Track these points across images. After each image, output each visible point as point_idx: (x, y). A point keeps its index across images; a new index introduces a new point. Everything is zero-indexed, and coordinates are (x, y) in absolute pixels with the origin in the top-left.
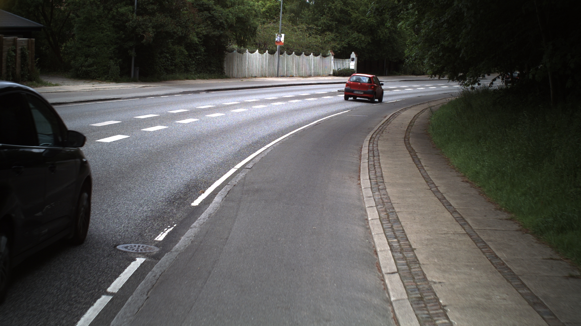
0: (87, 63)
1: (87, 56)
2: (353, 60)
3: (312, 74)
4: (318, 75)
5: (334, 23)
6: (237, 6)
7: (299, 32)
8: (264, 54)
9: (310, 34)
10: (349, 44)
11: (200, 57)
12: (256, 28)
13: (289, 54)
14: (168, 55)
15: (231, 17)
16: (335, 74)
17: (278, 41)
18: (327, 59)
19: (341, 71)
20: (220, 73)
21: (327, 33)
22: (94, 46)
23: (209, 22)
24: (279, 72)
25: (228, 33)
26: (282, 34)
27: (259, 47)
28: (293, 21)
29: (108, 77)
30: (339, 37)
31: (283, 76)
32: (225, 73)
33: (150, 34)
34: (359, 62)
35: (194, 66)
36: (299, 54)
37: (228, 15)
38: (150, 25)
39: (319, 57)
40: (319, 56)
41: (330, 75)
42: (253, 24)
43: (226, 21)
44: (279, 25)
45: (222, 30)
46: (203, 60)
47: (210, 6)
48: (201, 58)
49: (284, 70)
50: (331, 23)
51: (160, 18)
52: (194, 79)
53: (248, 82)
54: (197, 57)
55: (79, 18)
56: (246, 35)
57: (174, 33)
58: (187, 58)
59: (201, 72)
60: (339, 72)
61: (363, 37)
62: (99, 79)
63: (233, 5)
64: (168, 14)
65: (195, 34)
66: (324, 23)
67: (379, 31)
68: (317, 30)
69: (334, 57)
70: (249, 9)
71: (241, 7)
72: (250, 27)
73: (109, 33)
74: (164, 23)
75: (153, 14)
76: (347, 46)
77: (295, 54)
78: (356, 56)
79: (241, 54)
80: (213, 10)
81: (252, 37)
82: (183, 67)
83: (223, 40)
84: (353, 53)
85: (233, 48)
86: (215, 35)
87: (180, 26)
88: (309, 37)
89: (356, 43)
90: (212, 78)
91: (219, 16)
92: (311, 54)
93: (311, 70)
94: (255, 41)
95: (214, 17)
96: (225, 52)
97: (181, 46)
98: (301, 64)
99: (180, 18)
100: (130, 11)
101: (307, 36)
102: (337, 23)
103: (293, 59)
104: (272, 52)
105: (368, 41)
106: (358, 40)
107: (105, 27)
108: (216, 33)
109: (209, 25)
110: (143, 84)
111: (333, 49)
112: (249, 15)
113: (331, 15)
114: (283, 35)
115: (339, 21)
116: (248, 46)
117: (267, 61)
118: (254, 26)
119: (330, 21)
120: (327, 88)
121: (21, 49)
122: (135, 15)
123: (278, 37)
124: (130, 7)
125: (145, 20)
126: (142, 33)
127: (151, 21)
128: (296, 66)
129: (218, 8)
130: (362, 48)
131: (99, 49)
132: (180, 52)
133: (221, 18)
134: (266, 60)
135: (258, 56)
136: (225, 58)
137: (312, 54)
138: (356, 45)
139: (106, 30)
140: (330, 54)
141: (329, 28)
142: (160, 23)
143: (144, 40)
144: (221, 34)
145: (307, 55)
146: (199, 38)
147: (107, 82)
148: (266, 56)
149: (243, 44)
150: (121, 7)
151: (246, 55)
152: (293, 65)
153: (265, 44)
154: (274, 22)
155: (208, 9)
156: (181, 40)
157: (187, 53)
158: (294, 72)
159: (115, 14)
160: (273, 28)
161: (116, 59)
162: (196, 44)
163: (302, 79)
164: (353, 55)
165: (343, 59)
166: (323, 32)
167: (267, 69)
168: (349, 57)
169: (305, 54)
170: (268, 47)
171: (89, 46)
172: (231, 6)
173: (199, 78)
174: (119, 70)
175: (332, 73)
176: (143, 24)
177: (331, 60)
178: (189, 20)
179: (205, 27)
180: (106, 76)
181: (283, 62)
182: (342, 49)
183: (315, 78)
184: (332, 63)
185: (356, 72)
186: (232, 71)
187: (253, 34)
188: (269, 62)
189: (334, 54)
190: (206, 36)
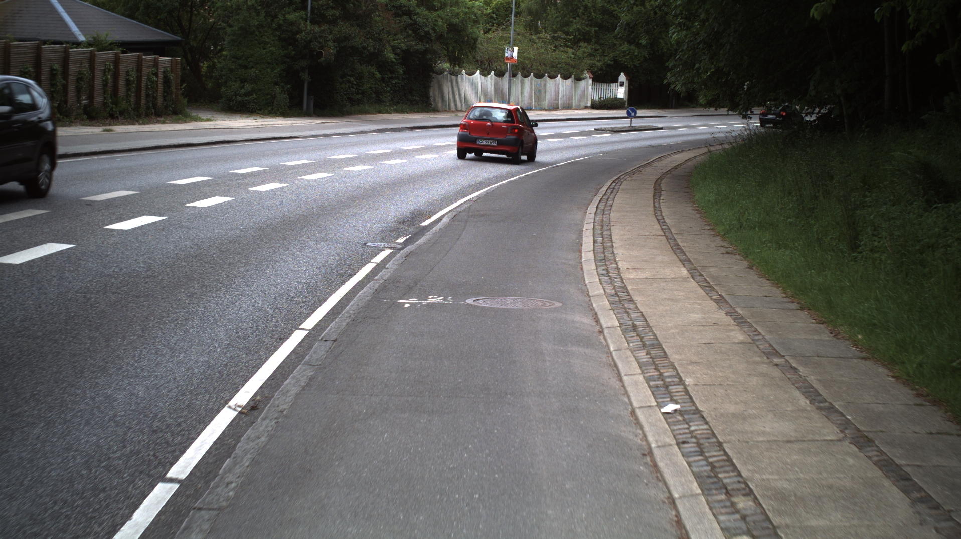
0: (243, 90)
1: (243, 81)
2: (622, 84)
3: (560, 106)
4: (569, 108)
5: (593, 29)
6: (449, 7)
7: (540, 44)
8: (489, 76)
9: (555, 46)
10: (615, 61)
11: (397, 81)
12: (477, 39)
13: (526, 76)
14: (352, 79)
15: (440, 23)
16: (594, 106)
17: (509, 56)
18: (582, 83)
19: (604, 101)
20: (425, 104)
21: (582, 44)
22: (252, 67)
23: (410, 32)
25: (437, 46)
26: (514, 48)
27: (481, 66)
28: (532, 27)
29: (273, 109)
30: (600, 51)
32: (432, 105)
33: (331, 49)
34: (632, 87)
35: (388, 94)
36: (539, 76)
37: (436, 20)
38: (330, 37)
39: (569, 81)
40: (570, 79)
41: (586, 108)
42: (471, 33)
43: (433, 29)
44: (510, 34)
45: (427, 42)
46: (401, 85)
47: (412, 9)
48: (399, 83)
49: (518, 98)
50: (588, 29)
51: (344, 28)
52: (390, 113)
54: (394, 82)
55: (232, 28)
56: (462, 50)
57: (364, 48)
58: (379, 83)
59: (398, 103)
60: (600, 103)
61: (636, 51)
62: (259, 112)
63: (443, 6)
64: (354, 22)
65: (390, 48)
66: (578, 28)
67: (661, 41)
68: (567, 41)
69: (593, 81)
70: (467, 12)
71: (455, 9)
72: (468, 37)
73: (273, 49)
74: (350, 35)
75: (333, 22)
76: (612, 63)
77: (534, 76)
78: (627, 79)
79: (455, 77)
80: (415, 15)
81: (470, 52)
82: (374, 95)
83: (429, 56)
84: (622, 74)
85: (443, 68)
86: (418, 49)
87: (371, 38)
88: (555, 50)
89: (626, 59)
90: (415, 112)
91: (424, 22)
92: (557, 76)
93: (557, 99)
94: (474, 58)
95: (417, 24)
96: (431, 73)
97: (372, 65)
98: (543, 90)
99: (370, 27)
100: (302, 18)
101: (551, 48)
102: (597, 29)
103: (531, 84)
104: (500, 74)
105: (644, 56)
106: (628, 54)
107: (267, 40)
108: (420, 47)
109: (411, 35)
110: (321, 119)
111: (591, 69)
112: (466, 21)
113: (588, 17)
114: (516, 49)
115: (601, 26)
116: (464, 65)
117: (493, 86)
118: (474, 36)
119: (587, 25)
120: (580, 126)
121: (164, 72)
122: (308, 23)
123: (509, 52)
124: (303, 12)
125: (323, 31)
126: (319, 49)
127: (331, 33)
128: (535, 94)
129: (423, 11)
130: (635, 66)
131: (260, 71)
132: (369, 74)
133: (426, 26)
134: (491, 85)
135: (479, 80)
136: (432, 83)
137: (559, 75)
138: (625, 61)
139: (269, 45)
140: (586, 76)
141: (585, 37)
142: (343, 35)
143: (323, 59)
144: (427, 48)
145: (552, 77)
146: (396, 54)
147: (271, 117)
148: (491, 79)
149: (457, 62)
150: (289, 13)
151: (462, 78)
152: (531, 93)
153: (490, 61)
154: (503, 29)
155: (409, 13)
156: (375, 58)
157: (380, 76)
159: (281, 22)
160: (501, 38)
161: (282, 84)
162: (392, 62)
163: (544, 113)
164: (622, 77)
165: (607, 83)
166: (576, 43)
167: (493, 99)
168: (616, 81)
169: (549, 76)
170: (493, 66)
171: (246, 67)
172: (441, 8)
173: (397, 111)
174: (288, 100)
175: (589, 104)
176: (320, 37)
177: (587, 84)
178: (383, 29)
179: (404, 38)
180: (270, 109)
181: (517, 88)
182: (604, 68)
183: (563, 111)
184: (589, 90)
185: (627, 103)
186: (443, 102)
187: (472, 48)
188: (495, 88)
189: (592, 76)
190: (406, 52)
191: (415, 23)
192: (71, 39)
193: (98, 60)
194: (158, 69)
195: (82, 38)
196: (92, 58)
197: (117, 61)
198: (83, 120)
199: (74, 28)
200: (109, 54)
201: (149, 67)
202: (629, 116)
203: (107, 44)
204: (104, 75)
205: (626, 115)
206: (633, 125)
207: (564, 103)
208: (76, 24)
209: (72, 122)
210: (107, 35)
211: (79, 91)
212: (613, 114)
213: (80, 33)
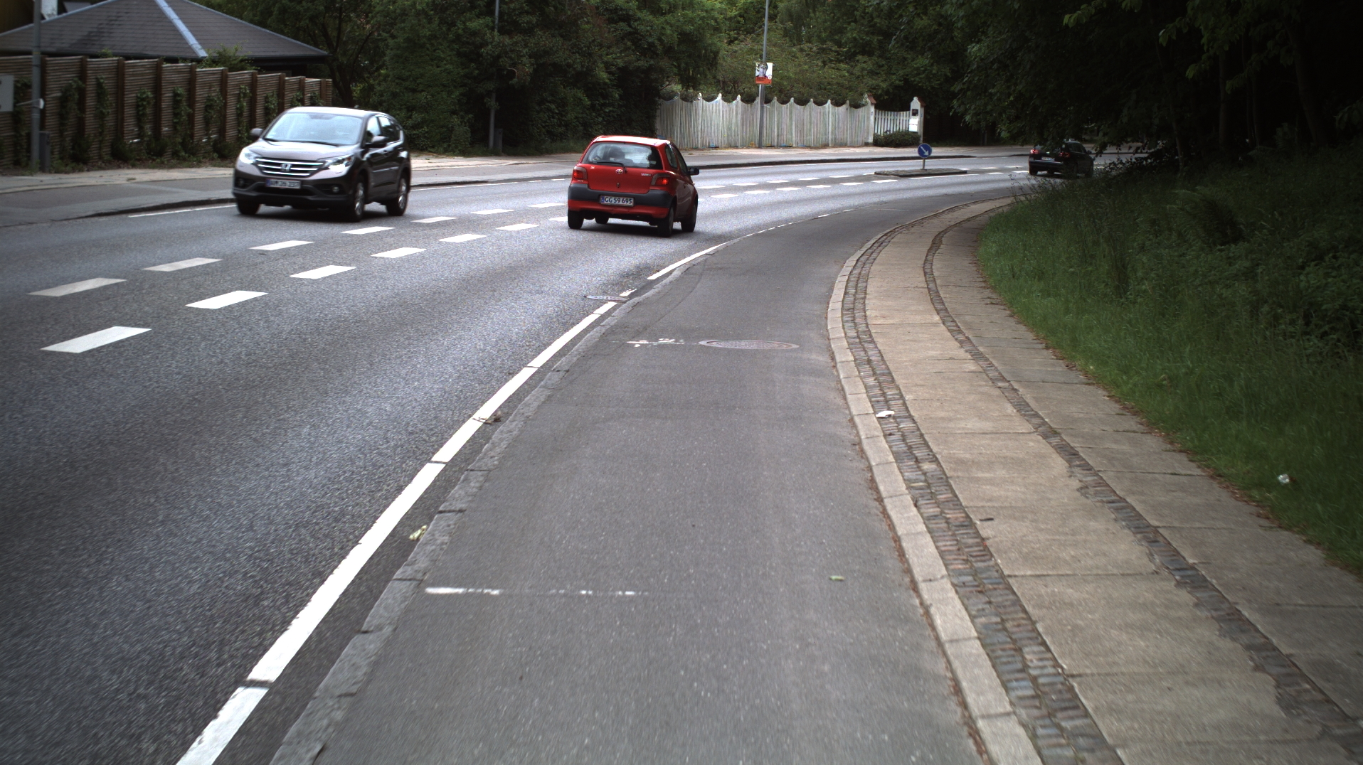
0: (410, 122)
1: (411, 109)
2: (915, 113)
3: (830, 142)
4: (842, 144)
5: (875, 39)
6: (680, 10)
7: (802, 58)
8: (734, 102)
9: (824, 63)
10: (906, 81)
11: (611, 109)
12: (718, 53)
13: (784, 102)
14: (553, 106)
15: (668, 32)
16: (878, 142)
17: (761, 76)
18: (861, 111)
19: (891, 135)
21: (859, 57)
22: (423, 91)
23: (629, 43)
24: (764, 138)
26: (768, 64)
27: (723, 88)
28: (793, 36)
29: (449, 146)
30: (886, 67)
31: (771, 147)
33: (526, 67)
34: (928, 117)
35: (600, 126)
36: (802, 102)
37: (663, 28)
38: (524, 51)
39: (842, 109)
40: (844, 106)
41: (867, 145)
42: (711, 45)
43: (660, 40)
44: (762, 45)
45: (651, 58)
46: (617, 115)
47: (631, 13)
48: (613, 111)
49: (773, 132)
50: (868, 38)
51: (543, 39)
53: (703, 156)
54: (607, 111)
55: (396, 40)
56: (698, 67)
57: (569, 65)
58: (587, 112)
60: (886, 138)
61: (935, 67)
62: (432, 150)
63: (673, 9)
64: (556, 32)
65: (602, 65)
66: (855, 39)
68: (838, 54)
69: (876, 108)
70: (704, 17)
71: (689, 13)
72: (706, 50)
73: (450, 67)
74: (551, 49)
75: (529, 31)
76: (901, 83)
77: (795, 101)
78: (922, 106)
79: (688, 104)
80: (636, 21)
81: (709, 69)
82: (581, 128)
83: (654, 76)
84: (915, 99)
85: (673, 91)
86: (639, 67)
87: (578, 53)
88: (823, 67)
89: (921, 78)
91: (648, 31)
92: (826, 102)
93: (826, 133)
94: (715, 77)
95: (637, 33)
96: (657, 99)
97: (579, 88)
98: (807, 121)
99: (577, 38)
100: (487, 26)
101: (818, 65)
102: (880, 37)
103: (791, 113)
104: (749, 99)
105: (945, 75)
106: (924, 71)
107: (442, 56)
108: (642, 63)
109: (629, 48)
110: (513, 159)
111: (873, 92)
112: (703, 29)
113: (870, 21)
114: (770, 65)
116: (701, 87)
117: (739, 116)
118: (714, 49)
119: (867, 34)
120: (857, 168)
121: (311, 98)
122: (496, 33)
123: (761, 70)
124: (488, 19)
125: (516, 43)
126: (510, 66)
128: (797, 126)
129: (645, 15)
130: (933, 88)
131: (433, 96)
132: (574, 100)
133: (650, 35)
134: (737, 114)
135: (721, 107)
136: (658, 111)
137: (829, 101)
138: (919, 82)
139: (445, 62)
140: (866, 102)
141: (866, 50)
142: (542, 48)
143: (515, 80)
144: (651, 65)
145: (820, 103)
146: (610, 73)
147: (448, 156)
148: (737, 106)
149: (691, 83)
150: (470, 20)
151: (698, 104)
152: (791, 125)
153: (735, 82)
154: (753, 39)
155: (627, 18)
156: (583, 79)
157: (589, 103)
158: (794, 139)
159: (460, 31)
160: (751, 51)
161: (462, 113)
162: (605, 84)
163: (807, 151)
164: (916, 104)
165: (894, 111)
166: (850, 57)
167: (739, 132)
168: (908, 108)
169: (815, 102)
170: (740, 88)
171: (414, 91)
172: (670, 11)
174: (469, 135)
175: (871, 140)
176: (512, 51)
177: (868, 114)
178: (594, 41)
179: (621, 52)
180: (445, 146)
181: (771, 118)
182: (891, 91)
183: (835, 149)
184: (871, 120)
185: (922, 139)
187: (712, 64)
188: (742, 118)
189: (874, 102)
190: (623, 70)
191: (636, 32)
192: (188, 55)
193: (231, 83)
194: (304, 94)
195: (202, 53)
196: (223, 80)
197: (253, 84)
198: (213, 159)
199: (192, 40)
200: (245, 75)
201: (292, 91)
202: (922, 156)
203: (236, 62)
204: (239, 101)
205: (917, 155)
206: (926, 168)
207: (835, 139)
208: (194, 35)
209: (200, 162)
210: (236, 50)
211: (207, 122)
212: (901, 153)
213: (199, 46)
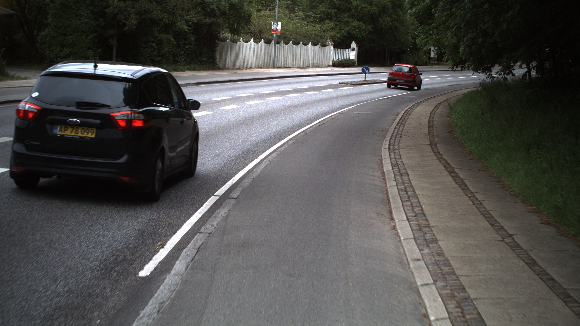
0: (62, 53)
1: (63, 46)
2: (353, 50)
3: (310, 65)
4: (317, 66)
5: (333, 11)
7: (297, 20)
8: (260, 43)
9: (308, 22)
10: (349, 33)
11: (189, 46)
12: (251, 15)
13: (287, 44)
14: (154, 45)
15: (223, 3)
16: (335, 65)
17: (275, 29)
18: (326, 49)
19: (341, 61)
20: (212, 64)
21: (327, 21)
23: (200, 9)
24: (276, 63)
25: (220, 20)
26: (278, 22)
27: (254, 36)
28: (290, 8)
30: (339, 26)
31: (280, 67)
32: (217, 64)
33: (133, 21)
34: (360, 52)
35: (183, 56)
36: (296, 43)
38: (132, 11)
39: (317, 47)
41: (329, 66)
42: (247, 11)
43: (218, 7)
44: (275, 13)
45: (213, 17)
46: (193, 50)
48: (191, 48)
49: (281, 60)
50: (330, 11)
51: (144, 4)
52: (184, 71)
53: (242, 73)
54: (187, 47)
55: (54, 4)
56: (240, 23)
57: (160, 20)
58: (175, 48)
59: (191, 63)
60: (338, 62)
61: (364, 26)
65: (184, 21)
66: (323, 11)
67: (381, 19)
68: (315, 18)
69: (333, 47)
72: (244, 14)
73: (87, 20)
74: (149, 9)
76: (347, 34)
77: (292, 43)
78: (357, 46)
79: (235, 44)
81: (246, 25)
82: (171, 57)
83: (214, 28)
84: (353, 42)
85: (226, 37)
86: (206, 23)
87: (166, 12)
88: (307, 25)
89: (356, 32)
90: (203, 70)
93: (309, 60)
94: (249, 29)
95: (205, 4)
96: (217, 41)
97: (169, 34)
98: (299, 54)
99: (166, 3)
101: (305, 24)
102: (336, 11)
103: (290, 49)
104: (268, 42)
105: (369, 30)
106: (358, 28)
107: (82, 13)
108: (208, 20)
109: (200, 12)
111: (333, 38)
113: (330, 2)
114: (280, 23)
115: (338, 9)
116: (242, 35)
117: (263, 51)
118: (249, 13)
119: (329, 9)
120: (328, 80)
123: (275, 26)
125: (128, 6)
126: (124, 20)
127: (134, 8)
128: (293, 56)
130: (362, 37)
132: (167, 41)
133: (212, 5)
134: (262, 50)
135: (253, 46)
136: (217, 48)
137: (310, 43)
138: (355, 34)
139: (84, 17)
140: (329, 44)
141: (328, 17)
142: (143, 9)
143: (126, 28)
144: (213, 21)
145: (305, 44)
146: (188, 26)
148: (262, 45)
149: (236, 32)
151: (240, 44)
152: (291, 56)
153: (261, 33)
154: (270, 10)
156: (168, 28)
157: (175, 43)
158: (292, 63)
160: (269, 16)
162: (186, 32)
163: (299, 70)
164: (353, 45)
165: (342, 48)
166: (321, 21)
167: (263, 60)
169: (303, 44)
170: (263, 36)
171: (65, 35)
173: (189, 69)
175: (331, 64)
176: (125, 11)
177: (330, 50)
178: (176, 6)
179: (195, 14)
181: (280, 52)
182: (342, 38)
183: (313, 69)
184: (331, 53)
185: (356, 63)
186: (225, 62)
187: (247, 22)
188: (264, 52)
189: (333, 44)
190: (196, 24)
206: (367, 79)
207: (313, 63)
212: (348, 71)
